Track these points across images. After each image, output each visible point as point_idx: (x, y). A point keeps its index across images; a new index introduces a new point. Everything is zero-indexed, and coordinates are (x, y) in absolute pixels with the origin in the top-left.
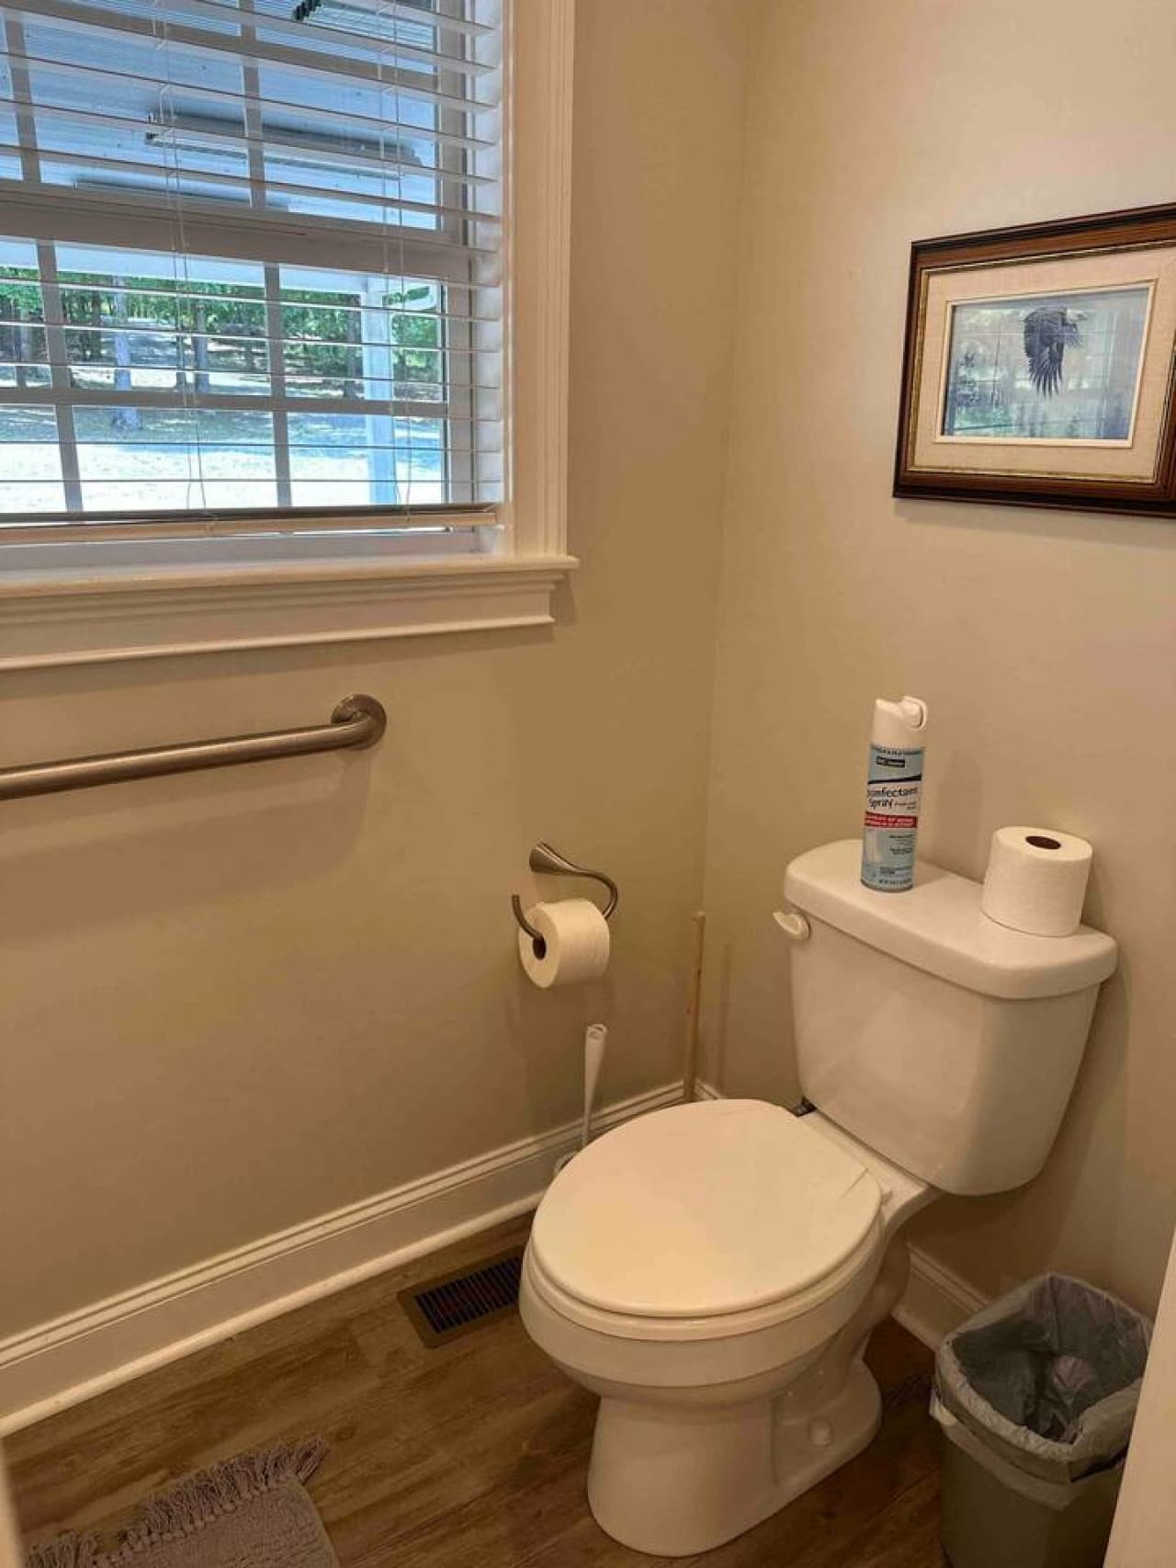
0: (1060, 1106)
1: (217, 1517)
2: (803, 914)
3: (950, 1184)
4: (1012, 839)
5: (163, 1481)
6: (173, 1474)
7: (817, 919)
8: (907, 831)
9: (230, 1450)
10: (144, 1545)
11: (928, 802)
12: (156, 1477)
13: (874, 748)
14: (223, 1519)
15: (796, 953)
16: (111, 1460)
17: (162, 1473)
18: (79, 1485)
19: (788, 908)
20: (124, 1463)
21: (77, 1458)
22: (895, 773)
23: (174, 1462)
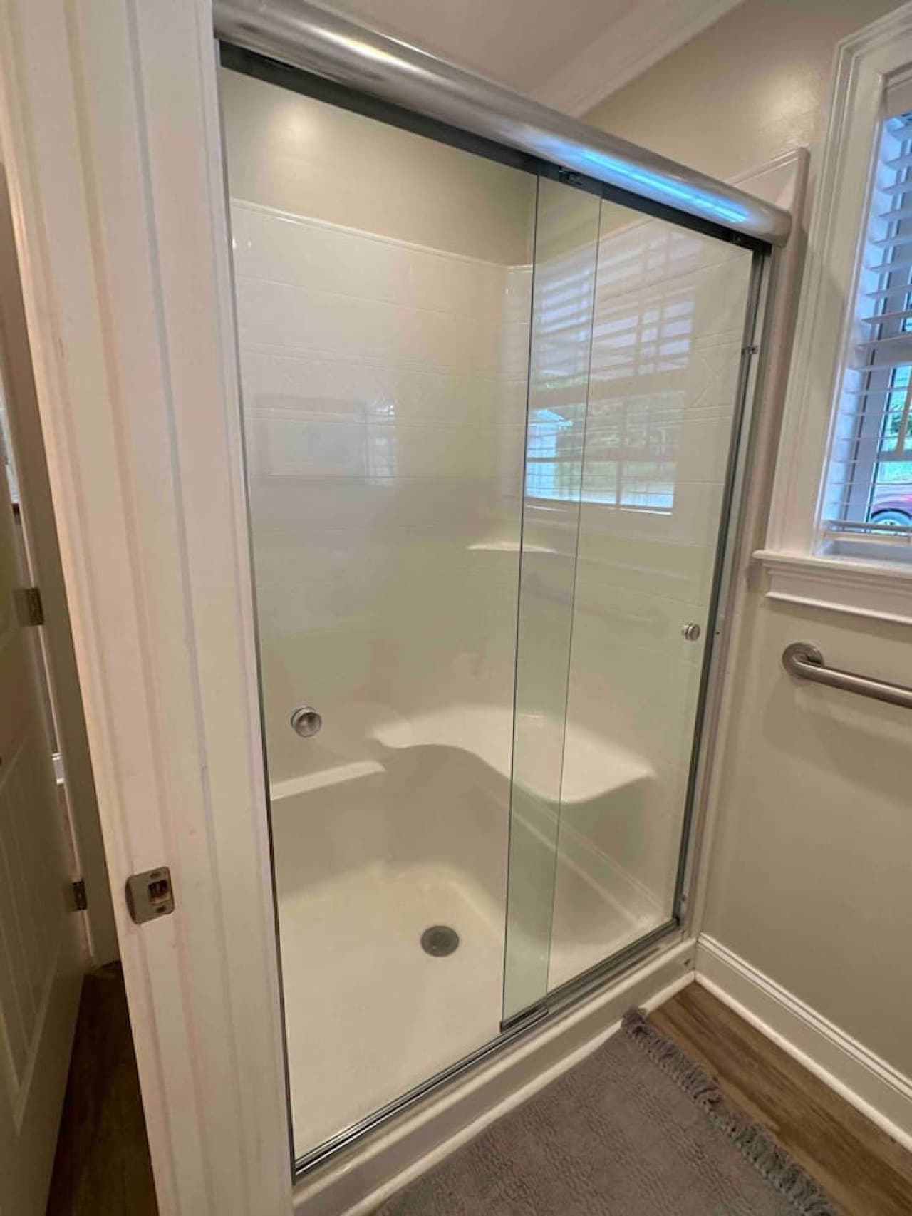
1: (766, 1178)
5: (771, 1129)
6: (778, 1134)
9: (812, 1169)
10: (726, 1130)
12: (771, 1123)
14: (765, 1182)
16: (766, 1089)
17: (776, 1127)
18: (744, 1077)
20: (770, 1099)
21: (757, 1066)
23: (785, 1131)
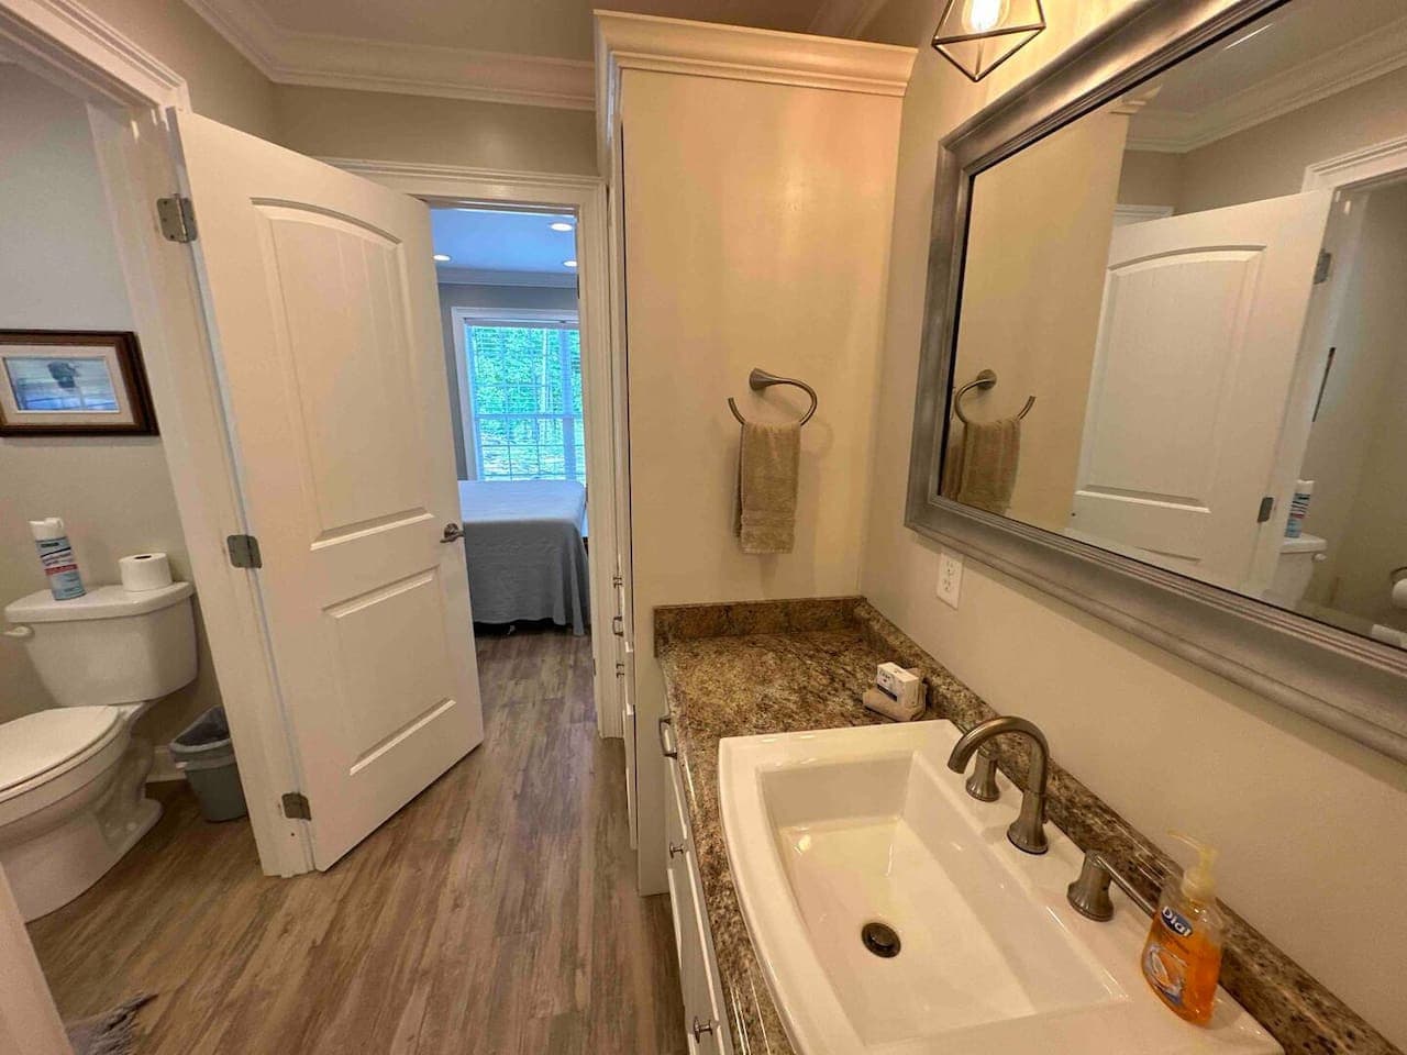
0: (193, 660)
2: (23, 624)
3: (152, 695)
4: (129, 562)
7: (34, 623)
8: (73, 571)
11: (79, 556)
13: (38, 542)
15: (29, 646)
19: (15, 625)
22: (54, 549)
